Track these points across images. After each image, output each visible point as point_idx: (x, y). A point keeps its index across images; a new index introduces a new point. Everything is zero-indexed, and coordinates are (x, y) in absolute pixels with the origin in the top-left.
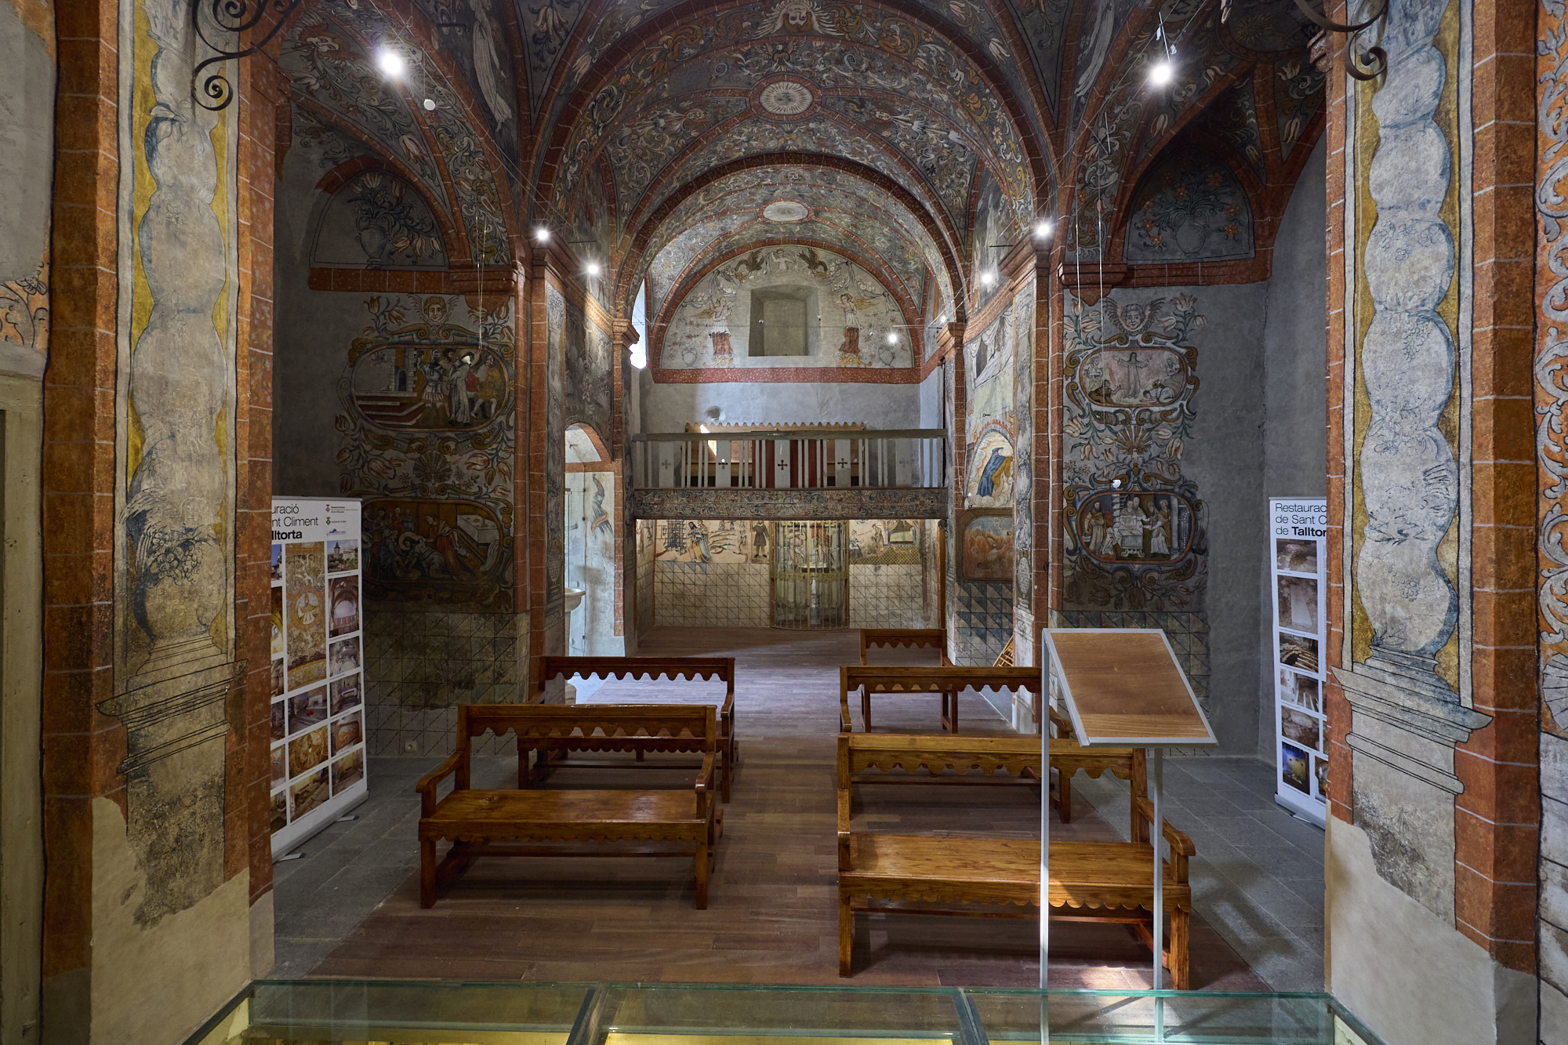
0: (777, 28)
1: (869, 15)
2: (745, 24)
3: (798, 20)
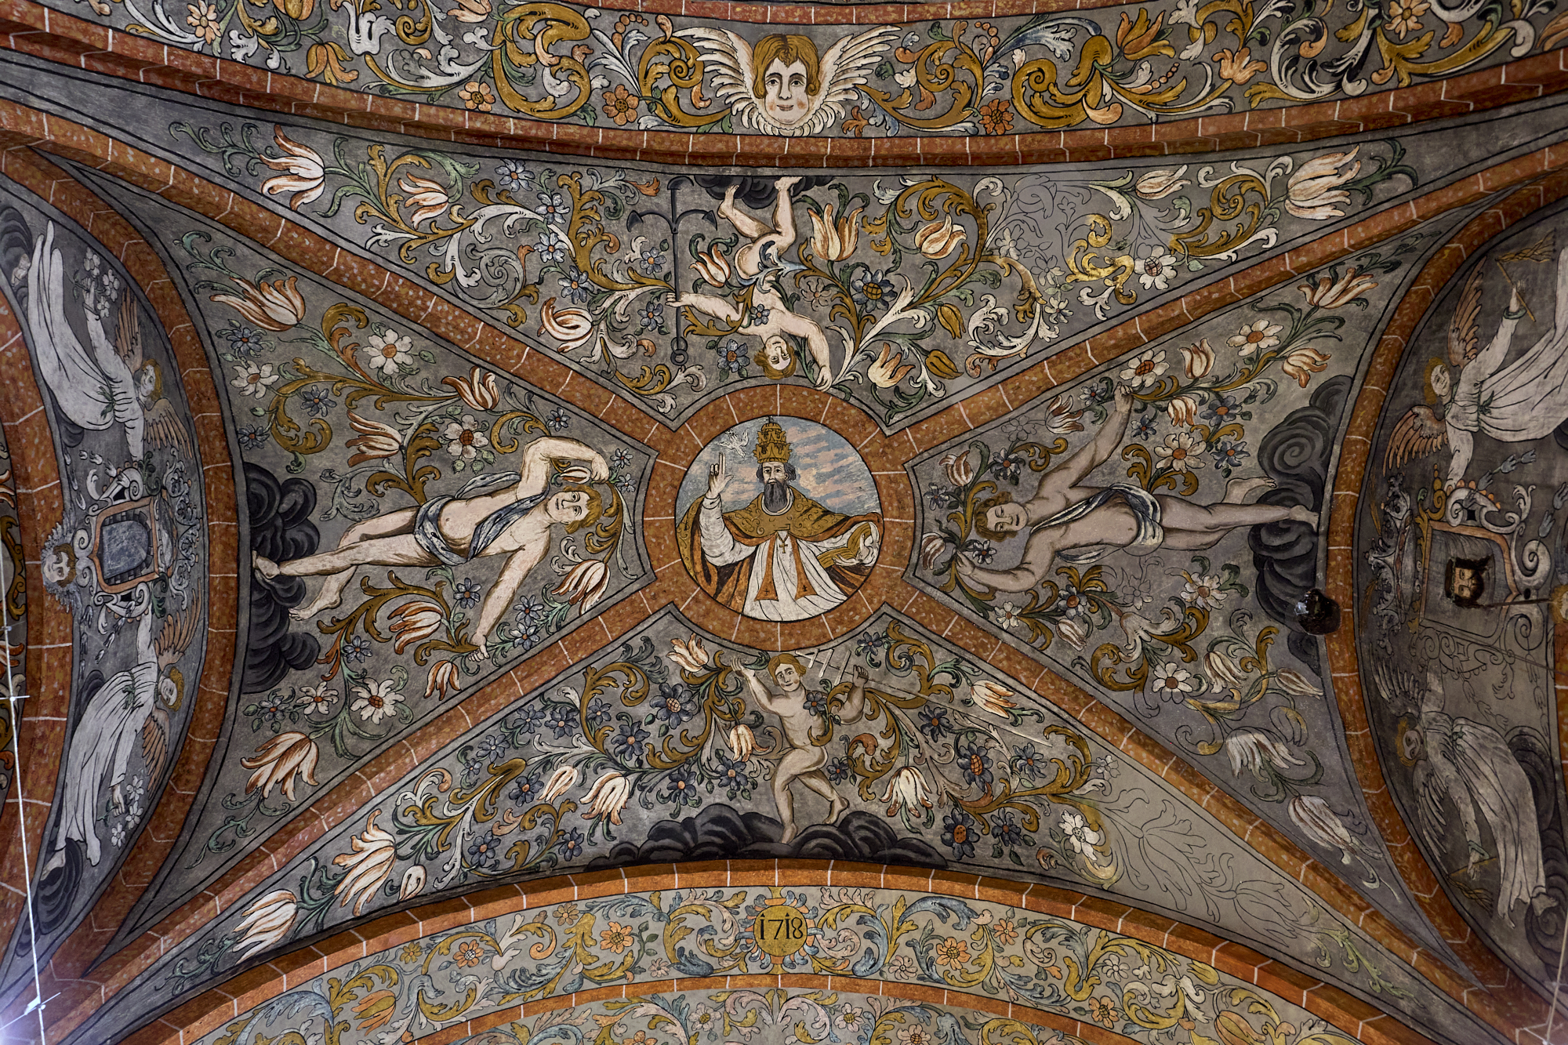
0: (834, 53)
1: (623, 106)
2: (908, 79)
3: (786, 73)
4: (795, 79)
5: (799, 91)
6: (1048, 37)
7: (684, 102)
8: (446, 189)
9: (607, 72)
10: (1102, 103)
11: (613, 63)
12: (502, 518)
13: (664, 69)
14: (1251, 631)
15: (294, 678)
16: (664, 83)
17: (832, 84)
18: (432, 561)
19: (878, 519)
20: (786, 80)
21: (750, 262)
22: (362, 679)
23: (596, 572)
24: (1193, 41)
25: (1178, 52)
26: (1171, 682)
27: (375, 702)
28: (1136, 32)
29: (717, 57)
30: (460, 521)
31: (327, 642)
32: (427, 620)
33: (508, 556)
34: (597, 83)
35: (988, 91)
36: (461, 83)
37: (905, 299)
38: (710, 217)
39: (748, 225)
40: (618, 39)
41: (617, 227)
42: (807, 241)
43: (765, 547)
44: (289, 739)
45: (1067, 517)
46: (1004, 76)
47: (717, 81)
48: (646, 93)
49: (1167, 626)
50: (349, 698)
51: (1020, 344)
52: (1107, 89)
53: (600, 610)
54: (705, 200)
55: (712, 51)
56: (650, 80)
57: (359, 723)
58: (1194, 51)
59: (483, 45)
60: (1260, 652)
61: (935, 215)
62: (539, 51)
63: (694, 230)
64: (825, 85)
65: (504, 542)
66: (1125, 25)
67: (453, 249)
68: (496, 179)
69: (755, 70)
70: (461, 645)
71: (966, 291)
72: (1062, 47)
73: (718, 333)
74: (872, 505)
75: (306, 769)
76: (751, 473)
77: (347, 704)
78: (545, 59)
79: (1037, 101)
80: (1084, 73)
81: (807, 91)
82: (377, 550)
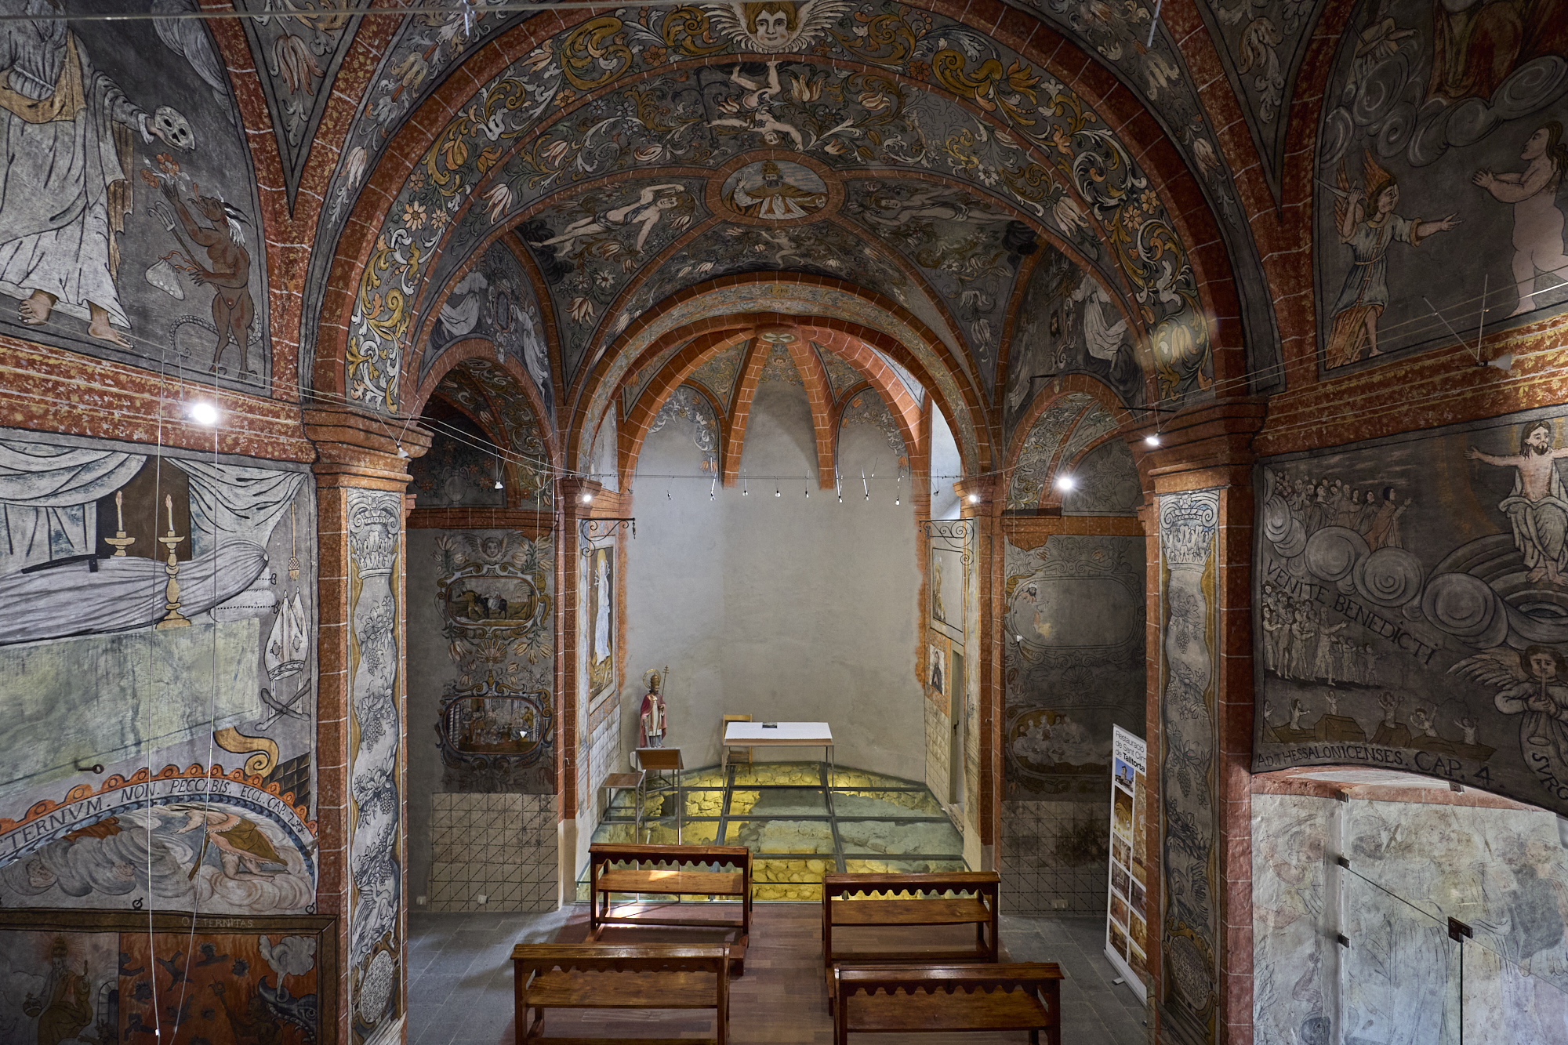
1: (656, 56)
2: (862, 32)
3: (772, 19)
4: (778, 22)
5: (782, 29)
6: (966, 42)
7: (698, 42)
8: (564, 139)
9: (640, 42)
10: (985, 96)
11: (644, 36)
12: (637, 211)
13: (681, 28)
14: (993, 252)
15: (567, 278)
16: (681, 37)
17: (806, 25)
18: (608, 230)
19: (827, 196)
20: (771, 23)
21: (753, 101)
22: (596, 271)
23: (687, 218)
24: (1048, 107)
25: (1039, 105)
26: (950, 266)
27: (605, 279)
28: (1020, 76)
29: (718, 12)
30: (616, 216)
31: (575, 262)
32: (614, 248)
33: (643, 223)
34: (635, 50)
35: (917, 54)
36: (554, 98)
37: (849, 123)
38: (725, 84)
39: (749, 84)
40: (643, 21)
41: (668, 103)
42: (789, 91)
43: (768, 200)
44: (578, 300)
45: (923, 206)
46: (930, 50)
47: (720, 26)
48: (670, 43)
49: (956, 246)
50: (594, 281)
51: (910, 160)
52: (991, 92)
53: (688, 229)
54: (719, 76)
55: (714, 9)
56: (672, 36)
57: (603, 289)
58: (1047, 112)
59: (557, 71)
60: (994, 260)
61: (873, 90)
62: (592, 51)
63: (714, 91)
64: (801, 25)
65: (640, 218)
66: (1015, 66)
67: (580, 161)
68: (588, 115)
69: (748, 17)
70: (632, 252)
71: (886, 128)
72: (972, 52)
73: (735, 133)
74: (824, 190)
75: (590, 310)
76: (760, 178)
77: (594, 282)
78: (597, 54)
79: (947, 72)
80: (981, 76)
81: (787, 28)
82: (582, 231)
